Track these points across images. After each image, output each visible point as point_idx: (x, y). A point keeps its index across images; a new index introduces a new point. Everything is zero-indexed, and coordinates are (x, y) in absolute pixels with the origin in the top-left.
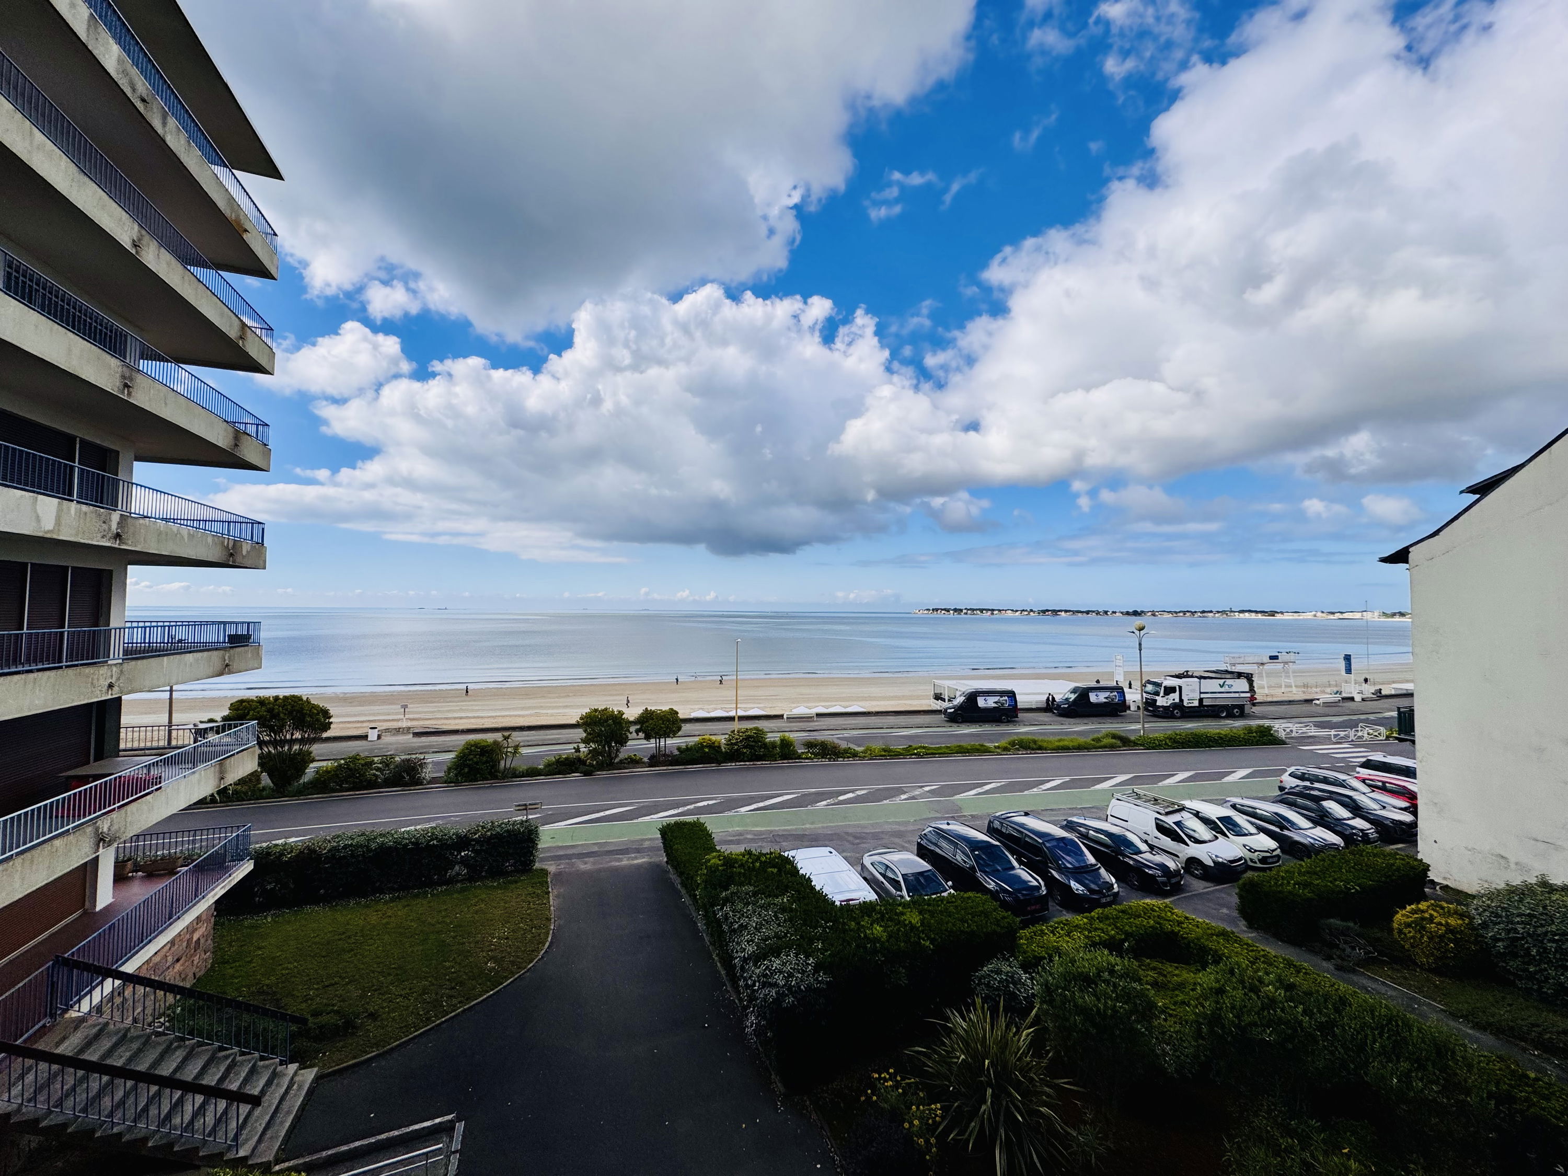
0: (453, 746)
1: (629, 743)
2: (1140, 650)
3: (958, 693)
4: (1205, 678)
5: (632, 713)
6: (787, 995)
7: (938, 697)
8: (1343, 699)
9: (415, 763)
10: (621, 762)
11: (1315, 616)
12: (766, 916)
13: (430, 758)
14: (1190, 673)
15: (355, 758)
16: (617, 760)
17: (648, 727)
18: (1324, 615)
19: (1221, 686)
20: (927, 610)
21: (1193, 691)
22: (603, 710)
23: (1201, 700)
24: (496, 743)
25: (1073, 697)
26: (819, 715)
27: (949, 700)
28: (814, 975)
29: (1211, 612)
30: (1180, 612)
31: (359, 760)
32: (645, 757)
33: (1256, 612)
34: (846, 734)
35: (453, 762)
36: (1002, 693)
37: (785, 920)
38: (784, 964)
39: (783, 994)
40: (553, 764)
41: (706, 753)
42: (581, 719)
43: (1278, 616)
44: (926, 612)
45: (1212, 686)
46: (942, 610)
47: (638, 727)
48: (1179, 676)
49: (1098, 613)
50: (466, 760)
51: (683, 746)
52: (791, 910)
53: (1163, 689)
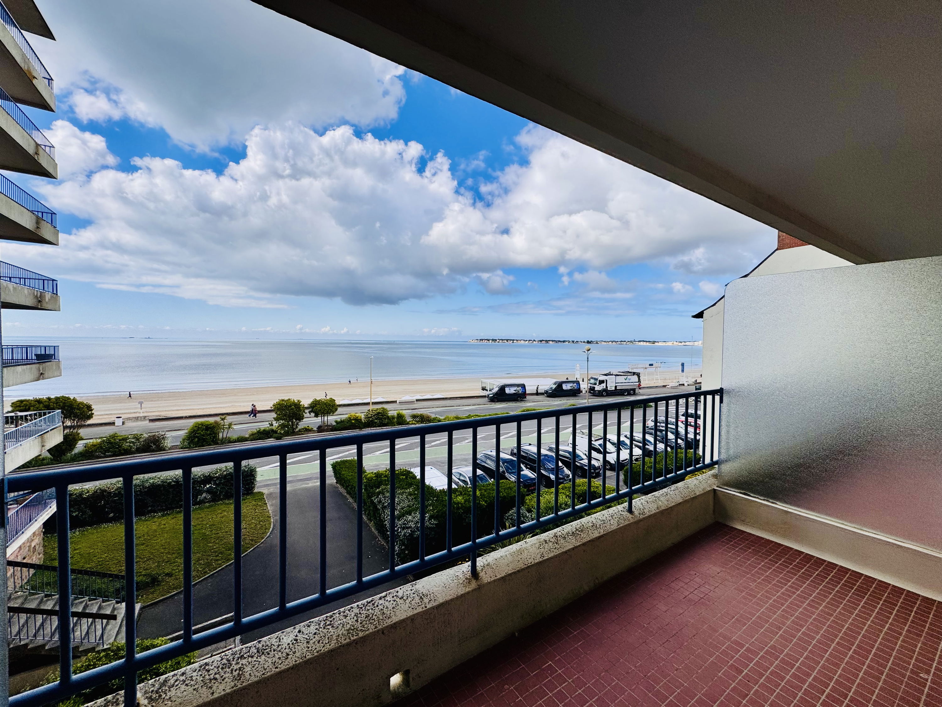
0: (185, 426)
1: (304, 420)
2: (588, 361)
3: (495, 386)
4: (618, 375)
5: (306, 402)
6: (416, 531)
7: (484, 389)
8: (680, 385)
9: (159, 437)
10: (300, 431)
11: (673, 344)
12: (402, 498)
13: (168, 434)
14: (611, 373)
15: (114, 436)
16: (297, 430)
17: (317, 409)
18: (677, 343)
19: (625, 380)
20: (477, 340)
21: (612, 382)
22: (287, 400)
23: (616, 387)
24: (216, 422)
25: (554, 387)
26: (417, 400)
27: (490, 391)
28: (429, 521)
29: (625, 341)
30: (610, 341)
31: (117, 437)
32: (315, 427)
33: (646, 341)
34: (434, 410)
35: (186, 435)
36: (518, 385)
37: (412, 499)
38: (414, 518)
39: (414, 531)
40: (256, 434)
41: (353, 423)
42: (274, 405)
43: (656, 344)
44: (476, 341)
45: (621, 379)
46: (485, 340)
47: (310, 410)
48: (606, 375)
49: (569, 342)
50: (195, 434)
51: (339, 420)
52: (415, 494)
53: (598, 381)
